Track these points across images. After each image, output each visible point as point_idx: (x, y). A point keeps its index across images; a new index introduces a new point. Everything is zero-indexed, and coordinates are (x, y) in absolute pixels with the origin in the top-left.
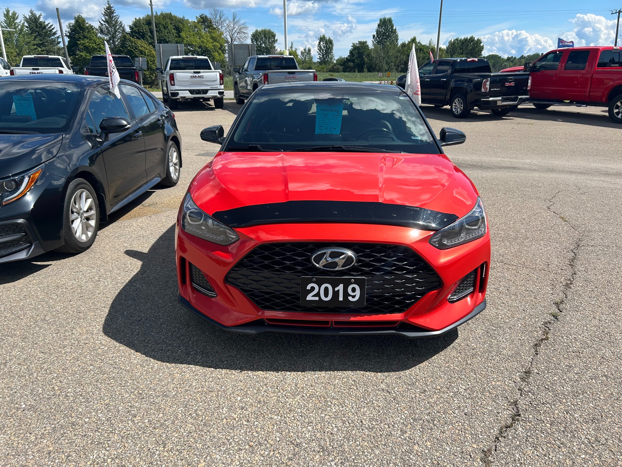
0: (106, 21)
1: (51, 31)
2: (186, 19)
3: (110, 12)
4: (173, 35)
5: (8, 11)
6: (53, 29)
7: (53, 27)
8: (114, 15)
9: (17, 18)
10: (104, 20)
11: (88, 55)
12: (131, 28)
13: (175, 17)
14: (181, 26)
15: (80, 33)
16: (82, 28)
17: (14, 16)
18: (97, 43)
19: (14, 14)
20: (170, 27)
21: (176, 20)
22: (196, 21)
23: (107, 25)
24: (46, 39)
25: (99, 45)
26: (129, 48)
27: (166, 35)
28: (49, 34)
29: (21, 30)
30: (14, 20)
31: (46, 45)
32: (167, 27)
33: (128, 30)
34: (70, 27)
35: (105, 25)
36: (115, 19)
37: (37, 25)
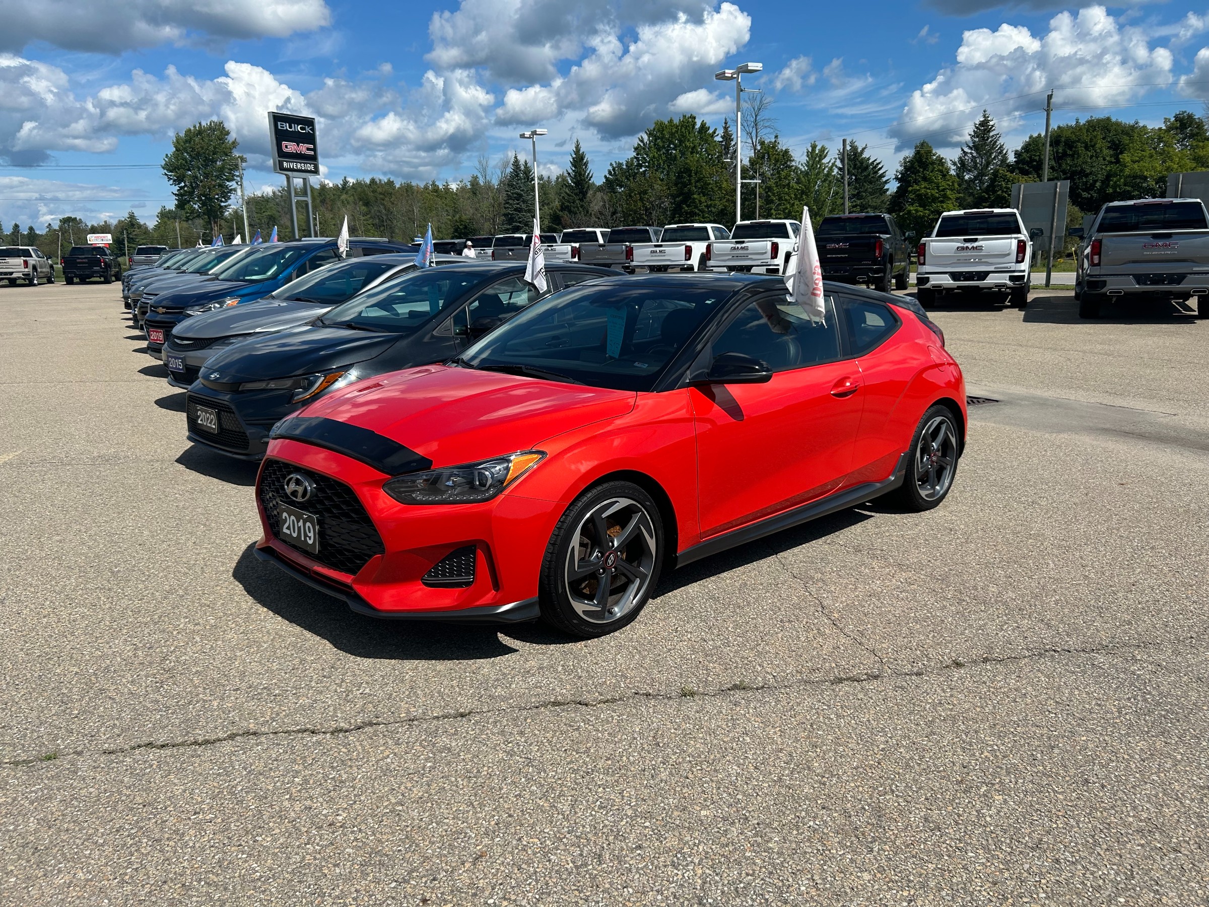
0: (976, 147)
1: (876, 172)
2: (1141, 125)
3: (985, 130)
4: (1104, 159)
5: (814, 147)
6: (880, 169)
7: (880, 166)
8: (991, 134)
9: (825, 156)
10: (971, 145)
11: (921, 209)
12: (1018, 154)
13: (1118, 124)
14: (1126, 140)
15: (919, 172)
16: (924, 163)
17: (823, 153)
18: (941, 188)
19: (823, 150)
20: (1100, 144)
21: (1116, 130)
22: (1164, 128)
23: (975, 154)
24: (864, 186)
25: (943, 190)
26: (999, 193)
27: (1086, 163)
28: (873, 177)
29: (829, 174)
30: (820, 160)
31: (862, 196)
32: (1093, 146)
33: (1011, 158)
34: (905, 163)
35: (971, 153)
36: (991, 141)
37: (855, 165)
